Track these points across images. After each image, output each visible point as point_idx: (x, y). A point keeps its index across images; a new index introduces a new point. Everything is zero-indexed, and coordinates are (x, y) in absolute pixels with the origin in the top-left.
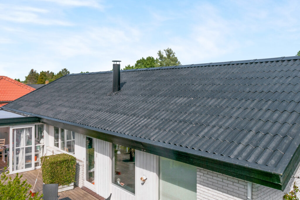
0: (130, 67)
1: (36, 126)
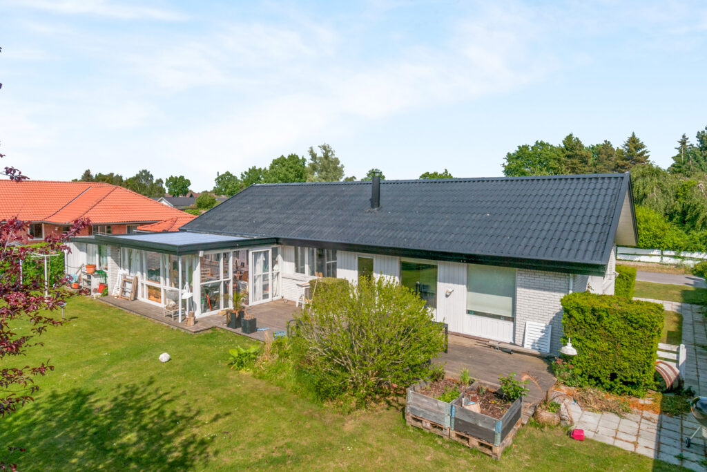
0: (256, 170)
1: (273, 248)
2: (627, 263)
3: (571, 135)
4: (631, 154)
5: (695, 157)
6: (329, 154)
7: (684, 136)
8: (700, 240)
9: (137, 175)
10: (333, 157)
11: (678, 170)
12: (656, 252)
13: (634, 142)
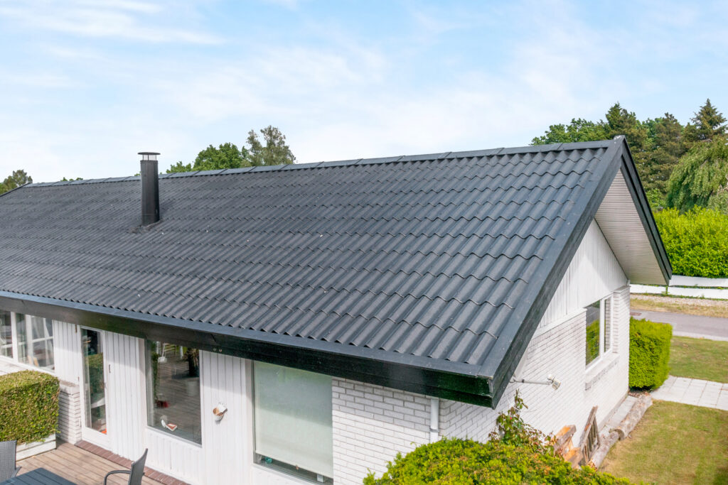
0: (182, 168)
3: (617, 106)
4: (706, 131)
6: (276, 142)
9: (10, 177)
13: (708, 113)
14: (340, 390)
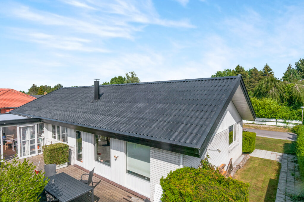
1: (38, 124)
2: (259, 126)
3: (239, 65)
4: (266, 73)
5: (294, 73)
6: (134, 76)
7: (290, 65)
8: (296, 114)
10: (136, 77)
11: (286, 79)
12: (274, 120)
13: (267, 68)
14: (152, 151)
